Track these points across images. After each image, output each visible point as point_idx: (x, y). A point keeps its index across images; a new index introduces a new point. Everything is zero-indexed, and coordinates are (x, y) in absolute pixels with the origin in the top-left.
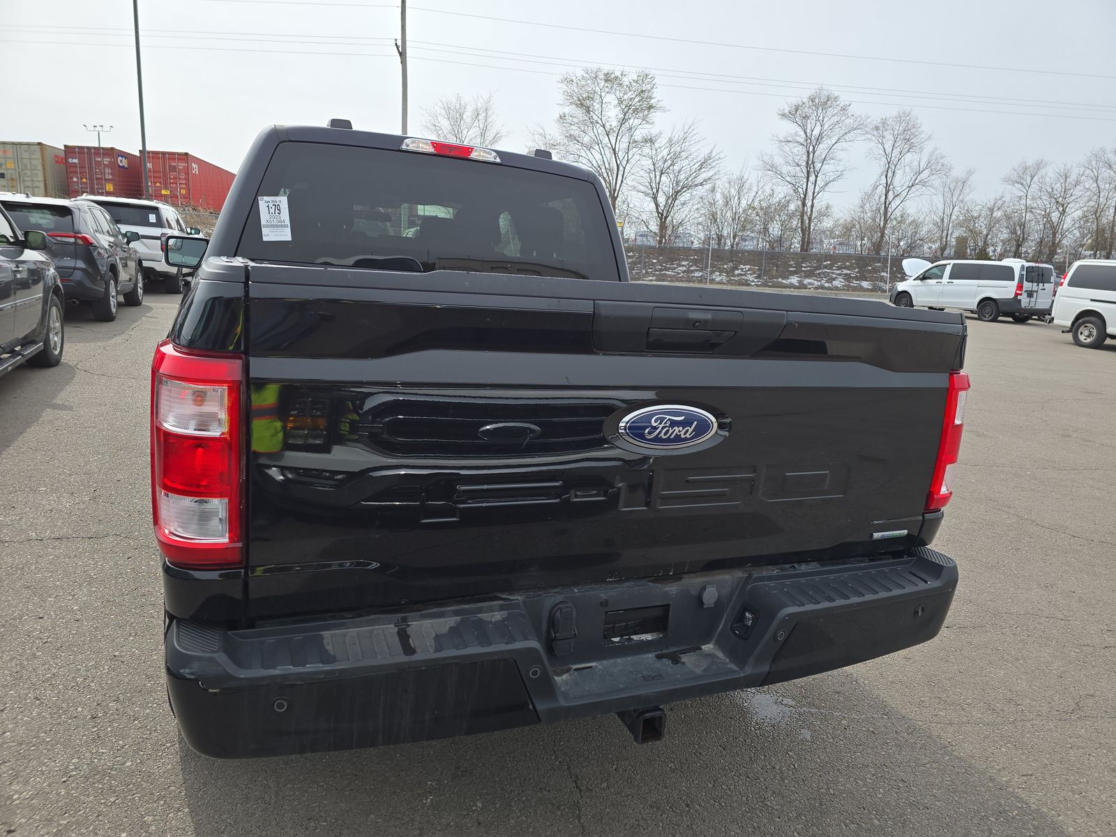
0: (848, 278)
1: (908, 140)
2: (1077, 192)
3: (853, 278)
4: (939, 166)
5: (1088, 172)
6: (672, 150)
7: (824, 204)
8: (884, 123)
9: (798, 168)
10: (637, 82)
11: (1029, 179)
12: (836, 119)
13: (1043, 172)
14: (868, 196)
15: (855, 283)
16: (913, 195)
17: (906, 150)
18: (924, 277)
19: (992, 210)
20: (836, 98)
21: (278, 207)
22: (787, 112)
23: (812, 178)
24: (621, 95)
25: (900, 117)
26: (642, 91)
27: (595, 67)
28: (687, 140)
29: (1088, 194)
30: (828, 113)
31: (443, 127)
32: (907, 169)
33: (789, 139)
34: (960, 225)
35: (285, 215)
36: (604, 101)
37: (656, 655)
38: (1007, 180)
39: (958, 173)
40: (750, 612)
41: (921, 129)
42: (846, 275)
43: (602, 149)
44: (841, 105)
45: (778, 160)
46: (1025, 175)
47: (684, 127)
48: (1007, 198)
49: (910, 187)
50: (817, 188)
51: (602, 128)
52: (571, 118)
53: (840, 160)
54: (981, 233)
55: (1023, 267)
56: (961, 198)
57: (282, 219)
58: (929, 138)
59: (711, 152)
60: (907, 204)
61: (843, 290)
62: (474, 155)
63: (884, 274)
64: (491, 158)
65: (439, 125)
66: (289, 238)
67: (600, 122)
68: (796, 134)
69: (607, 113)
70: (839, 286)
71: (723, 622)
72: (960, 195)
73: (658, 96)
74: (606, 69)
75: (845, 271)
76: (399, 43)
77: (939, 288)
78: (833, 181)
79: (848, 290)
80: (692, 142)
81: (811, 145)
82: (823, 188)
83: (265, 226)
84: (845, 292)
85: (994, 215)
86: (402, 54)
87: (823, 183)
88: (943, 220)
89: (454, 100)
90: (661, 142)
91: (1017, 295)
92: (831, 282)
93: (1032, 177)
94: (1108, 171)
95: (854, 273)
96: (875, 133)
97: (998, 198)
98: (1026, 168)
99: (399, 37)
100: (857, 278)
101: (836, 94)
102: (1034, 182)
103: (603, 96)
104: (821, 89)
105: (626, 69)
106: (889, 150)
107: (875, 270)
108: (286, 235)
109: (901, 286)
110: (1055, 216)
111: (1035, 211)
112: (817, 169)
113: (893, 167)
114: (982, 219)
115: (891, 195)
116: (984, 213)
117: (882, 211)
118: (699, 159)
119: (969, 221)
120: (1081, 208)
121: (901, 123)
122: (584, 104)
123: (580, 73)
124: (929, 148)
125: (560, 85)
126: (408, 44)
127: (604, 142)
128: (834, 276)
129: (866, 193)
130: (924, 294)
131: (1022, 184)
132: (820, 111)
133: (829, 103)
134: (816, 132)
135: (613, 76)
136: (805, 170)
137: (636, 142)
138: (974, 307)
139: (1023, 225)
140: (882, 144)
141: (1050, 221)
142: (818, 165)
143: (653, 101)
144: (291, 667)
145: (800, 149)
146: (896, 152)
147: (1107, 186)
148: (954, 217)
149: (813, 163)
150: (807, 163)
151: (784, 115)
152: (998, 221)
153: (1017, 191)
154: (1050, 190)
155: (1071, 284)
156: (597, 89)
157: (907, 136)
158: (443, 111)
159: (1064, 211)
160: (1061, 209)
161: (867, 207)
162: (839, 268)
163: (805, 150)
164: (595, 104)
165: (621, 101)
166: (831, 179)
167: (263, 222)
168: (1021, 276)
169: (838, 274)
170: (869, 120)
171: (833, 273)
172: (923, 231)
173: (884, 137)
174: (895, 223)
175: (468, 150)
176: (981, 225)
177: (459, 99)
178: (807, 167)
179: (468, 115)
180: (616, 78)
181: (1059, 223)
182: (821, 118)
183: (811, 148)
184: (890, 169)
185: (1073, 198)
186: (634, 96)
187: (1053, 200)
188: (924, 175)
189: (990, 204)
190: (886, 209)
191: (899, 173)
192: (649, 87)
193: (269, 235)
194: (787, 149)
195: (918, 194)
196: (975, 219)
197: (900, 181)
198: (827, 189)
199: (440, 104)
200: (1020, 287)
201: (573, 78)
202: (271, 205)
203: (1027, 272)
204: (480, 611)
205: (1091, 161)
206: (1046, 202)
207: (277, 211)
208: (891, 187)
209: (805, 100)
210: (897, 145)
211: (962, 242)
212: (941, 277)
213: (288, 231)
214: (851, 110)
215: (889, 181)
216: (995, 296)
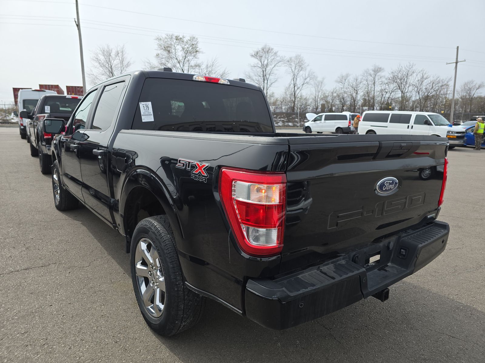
0: (283, 122)
1: (301, 66)
2: (361, 85)
3: (285, 122)
4: (313, 77)
5: (364, 78)
6: (208, 70)
7: (271, 92)
8: (291, 59)
9: (260, 78)
10: (190, 40)
11: (344, 81)
12: (273, 57)
13: (349, 78)
14: (287, 89)
15: (286, 124)
16: (304, 88)
17: (300, 70)
18: (315, 120)
19: (332, 93)
20: (272, 49)
21: (147, 106)
22: (253, 54)
23: (266, 82)
24: (183, 46)
25: (297, 57)
26: (193, 45)
27: (171, 33)
28: (214, 65)
29: (365, 86)
30: (270, 55)
31: (101, 60)
32: (301, 77)
33: (255, 65)
34: (322, 99)
35: (151, 110)
36: (176, 48)
37: (378, 270)
38: (337, 81)
39: (319, 79)
40: (403, 249)
41: (305, 62)
42: (283, 120)
43: (177, 70)
44: (275, 52)
45: (252, 74)
46: (343, 79)
47: (212, 60)
48: (337, 88)
49: (303, 85)
50: (268, 86)
51: (176, 60)
52: (161, 56)
53: (276, 74)
54: (330, 102)
55: (350, 115)
56: (321, 89)
57: (150, 112)
58: (308, 65)
59: (225, 71)
60: (302, 91)
61: (282, 127)
62: (220, 82)
63: (297, 120)
64: (226, 82)
65: (99, 58)
66: (153, 120)
67: (175, 57)
68: (258, 63)
69: (177, 54)
70: (281, 125)
71: (393, 255)
72: (321, 87)
73: (200, 47)
74: (176, 34)
75: (282, 119)
76: (76, 20)
77: (321, 124)
78: (274, 82)
79: (284, 127)
80: (216, 66)
81: (264, 67)
82: (270, 86)
83: (143, 115)
84: (284, 128)
85: (334, 95)
86: (78, 26)
87: (270, 84)
88: (315, 97)
89: (106, 47)
90: (203, 66)
91: (349, 125)
92: (277, 124)
93: (345, 80)
94: (371, 77)
95: (285, 119)
96: (288, 63)
97: (335, 88)
98: (343, 77)
99: (76, 18)
100: (287, 122)
101: (272, 47)
102: (346, 82)
103: (175, 46)
104: (266, 45)
105: (185, 35)
106: (293, 70)
107: (294, 118)
108: (151, 119)
109: (307, 124)
110: (354, 95)
111: (347, 93)
112: (267, 77)
113: (296, 77)
114: (329, 97)
115: (296, 88)
116: (330, 94)
117: (293, 94)
118: (220, 74)
119: (325, 98)
120: (363, 91)
121: (297, 59)
122: (167, 49)
123: (164, 36)
124: (308, 69)
125: (155, 41)
126: (80, 21)
127: (177, 66)
128: (278, 121)
129: (286, 87)
130: (316, 127)
131: (342, 83)
132: (266, 54)
133: (270, 51)
134: (266, 63)
135: (179, 38)
136: (263, 78)
137: (191, 66)
138: (334, 131)
139: (343, 99)
140: (291, 67)
141: (352, 96)
142: (268, 76)
143: (198, 49)
144: (304, 289)
145: (260, 69)
146: (296, 70)
147: (371, 83)
148: (319, 96)
149: (265, 75)
150: (263, 76)
151: (252, 56)
152: (335, 97)
153: (340, 85)
154: (352, 85)
155: (364, 120)
156: (173, 43)
157: (299, 64)
158: (101, 52)
159: (357, 93)
160: (356, 92)
161: (287, 93)
162: (280, 118)
163: (262, 70)
164: (172, 50)
165: (183, 49)
166: (273, 82)
167: (142, 113)
168: (350, 118)
169: (280, 121)
170: (285, 58)
171: (278, 120)
172: (309, 102)
173: (291, 65)
174: (298, 99)
175: (218, 80)
176: (329, 99)
177: (108, 47)
178: (263, 77)
179: (113, 54)
180: (181, 39)
181: (356, 98)
182: (267, 57)
183: (264, 69)
184: (294, 78)
185: (360, 87)
186: (189, 47)
187: (353, 89)
188: (308, 80)
189: (332, 91)
190: (295, 93)
191: (298, 79)
192: (195, 43)
193: (145, 119)
194: (254, 69)
195: (306, 87)
196: (327, 97)
197: (299, 82)
198: (272, 86)
199: (99, 49)
200: (350, 123)
201: (161, 38)
202: (145, 106)
203: (352, 117)
204: (338, 261)
205: (364, 74)
206: (351, 90)
207: (147, 109)
208: (296, 85)
209: (260, 49)
210: (296, 68)
211: (323, 106)
212: (321, 120)
213: (152, 117)
214: (278, 54)
215: (295, 83)
216: (341, 127)
